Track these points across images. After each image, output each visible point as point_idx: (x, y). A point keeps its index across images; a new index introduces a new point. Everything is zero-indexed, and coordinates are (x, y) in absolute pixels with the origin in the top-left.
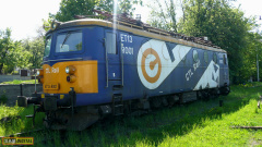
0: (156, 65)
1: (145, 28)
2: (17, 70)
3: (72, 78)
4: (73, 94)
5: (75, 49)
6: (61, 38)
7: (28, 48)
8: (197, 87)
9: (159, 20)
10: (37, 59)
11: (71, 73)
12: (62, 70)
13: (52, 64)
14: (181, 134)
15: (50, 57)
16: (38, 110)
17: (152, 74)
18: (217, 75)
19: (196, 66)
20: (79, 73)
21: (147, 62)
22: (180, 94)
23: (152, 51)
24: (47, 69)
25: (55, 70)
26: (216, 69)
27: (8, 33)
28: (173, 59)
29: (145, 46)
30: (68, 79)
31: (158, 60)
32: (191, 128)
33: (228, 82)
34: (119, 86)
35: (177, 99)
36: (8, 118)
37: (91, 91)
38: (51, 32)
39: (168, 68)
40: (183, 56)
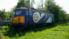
0: (37, 17)
1: (35, 10)
2: (6, 19)
3: (19, 20)
4: (19, 23)
5: (20, 14)
6: (17, 12)
7: (9, 13)
8: (46, 22)
9: (39, 7)
10: (11, 16)
11: (19, 19)
12: (17, 18)
13: (15, 17)
14: (41, 31)
15: (15, 16)
16: (12, 27)
17: (36, 19)
18: (51, 20)
19: (46, 18)
20: (21, 19)
21: (35, 17)
22: (42, 24)
23: (36, 14)
24: (14, 18)
25: (16, 18)
26: (51, 19)
27: (4, 10)
28: (41, 16)
29: (35, 13)
30: (18, 20)
31: (37, 16)
32: (43, 30)
33: (54, 22)
34: (29, 22)
35: (42, 25)
36: (6, 28)
37: (23, 22)
38: (15, 10)
39: (40, 18)
40: (43, 16)
